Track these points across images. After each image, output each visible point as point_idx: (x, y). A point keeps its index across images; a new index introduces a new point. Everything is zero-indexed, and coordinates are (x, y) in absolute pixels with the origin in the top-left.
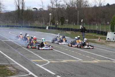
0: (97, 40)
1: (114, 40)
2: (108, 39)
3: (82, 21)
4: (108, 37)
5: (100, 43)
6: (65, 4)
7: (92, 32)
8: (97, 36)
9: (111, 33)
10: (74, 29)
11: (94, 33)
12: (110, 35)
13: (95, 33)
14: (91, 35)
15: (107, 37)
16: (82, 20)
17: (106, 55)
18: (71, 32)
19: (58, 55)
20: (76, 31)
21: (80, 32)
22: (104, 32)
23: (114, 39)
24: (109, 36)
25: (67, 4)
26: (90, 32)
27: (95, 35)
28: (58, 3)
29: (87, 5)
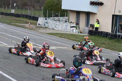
0: (27, 25)
1: (44, 26)
2: (39, 24)
3: (15, 5)
5: (29, 28)
7: (23, 17)
8: (28, 21)
9: (42, 18)
10: (4, 13)
11: (25, 17)
12: (41, 21)
13: (27, 18)
14: (22, 20)
15: (38, 22)
17: (34, 40)
18: (1, 16)
20: (7, 15)
21: (11, 17)
22: (36, 18)
26: (21, 17)
27: (26, 20)
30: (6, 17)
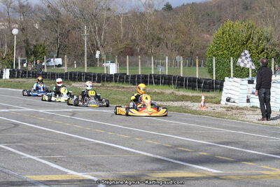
1: (248, 105)
2: (228, 99)
3: (97, 56)
4: (229, 96)
6: (45, 6)
7: (157, 83)
10: (94, 76)
12: (235, 88)
13: (169, 84)
14: (157, 91)
16: (98, 53)
19: (109, 154)
20: (104, 81)
21: (117, 84)
23: (248, 101)
24: (230, 91)
25: (49, 6)
26: (151, 83)
27: (172, 90)
28: (25, 4)
29: (109, 9)
30: (103, 86)
